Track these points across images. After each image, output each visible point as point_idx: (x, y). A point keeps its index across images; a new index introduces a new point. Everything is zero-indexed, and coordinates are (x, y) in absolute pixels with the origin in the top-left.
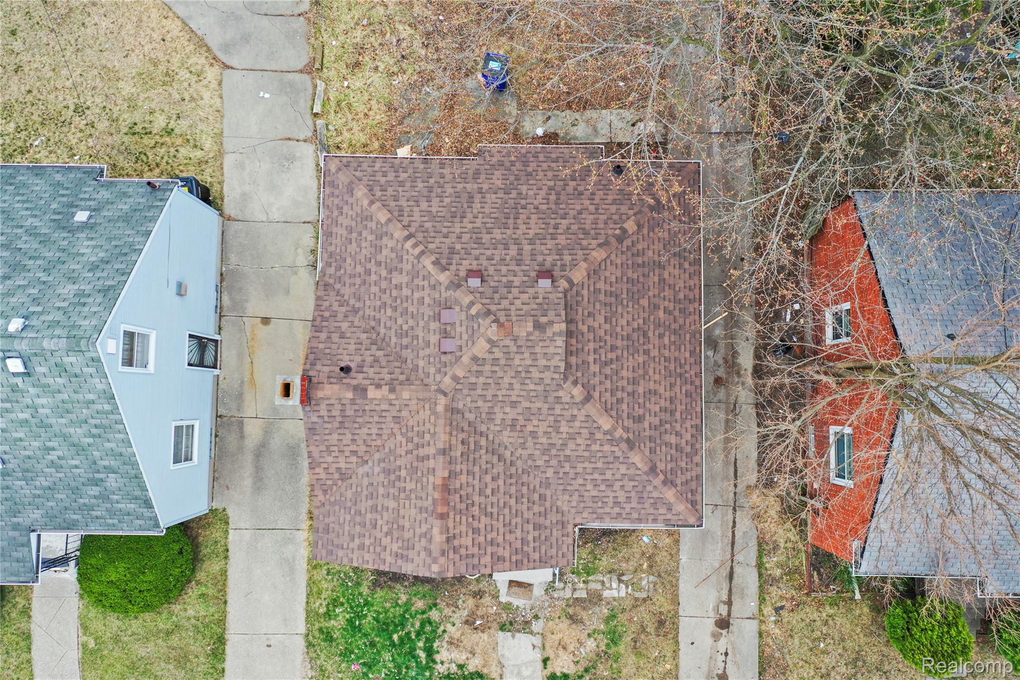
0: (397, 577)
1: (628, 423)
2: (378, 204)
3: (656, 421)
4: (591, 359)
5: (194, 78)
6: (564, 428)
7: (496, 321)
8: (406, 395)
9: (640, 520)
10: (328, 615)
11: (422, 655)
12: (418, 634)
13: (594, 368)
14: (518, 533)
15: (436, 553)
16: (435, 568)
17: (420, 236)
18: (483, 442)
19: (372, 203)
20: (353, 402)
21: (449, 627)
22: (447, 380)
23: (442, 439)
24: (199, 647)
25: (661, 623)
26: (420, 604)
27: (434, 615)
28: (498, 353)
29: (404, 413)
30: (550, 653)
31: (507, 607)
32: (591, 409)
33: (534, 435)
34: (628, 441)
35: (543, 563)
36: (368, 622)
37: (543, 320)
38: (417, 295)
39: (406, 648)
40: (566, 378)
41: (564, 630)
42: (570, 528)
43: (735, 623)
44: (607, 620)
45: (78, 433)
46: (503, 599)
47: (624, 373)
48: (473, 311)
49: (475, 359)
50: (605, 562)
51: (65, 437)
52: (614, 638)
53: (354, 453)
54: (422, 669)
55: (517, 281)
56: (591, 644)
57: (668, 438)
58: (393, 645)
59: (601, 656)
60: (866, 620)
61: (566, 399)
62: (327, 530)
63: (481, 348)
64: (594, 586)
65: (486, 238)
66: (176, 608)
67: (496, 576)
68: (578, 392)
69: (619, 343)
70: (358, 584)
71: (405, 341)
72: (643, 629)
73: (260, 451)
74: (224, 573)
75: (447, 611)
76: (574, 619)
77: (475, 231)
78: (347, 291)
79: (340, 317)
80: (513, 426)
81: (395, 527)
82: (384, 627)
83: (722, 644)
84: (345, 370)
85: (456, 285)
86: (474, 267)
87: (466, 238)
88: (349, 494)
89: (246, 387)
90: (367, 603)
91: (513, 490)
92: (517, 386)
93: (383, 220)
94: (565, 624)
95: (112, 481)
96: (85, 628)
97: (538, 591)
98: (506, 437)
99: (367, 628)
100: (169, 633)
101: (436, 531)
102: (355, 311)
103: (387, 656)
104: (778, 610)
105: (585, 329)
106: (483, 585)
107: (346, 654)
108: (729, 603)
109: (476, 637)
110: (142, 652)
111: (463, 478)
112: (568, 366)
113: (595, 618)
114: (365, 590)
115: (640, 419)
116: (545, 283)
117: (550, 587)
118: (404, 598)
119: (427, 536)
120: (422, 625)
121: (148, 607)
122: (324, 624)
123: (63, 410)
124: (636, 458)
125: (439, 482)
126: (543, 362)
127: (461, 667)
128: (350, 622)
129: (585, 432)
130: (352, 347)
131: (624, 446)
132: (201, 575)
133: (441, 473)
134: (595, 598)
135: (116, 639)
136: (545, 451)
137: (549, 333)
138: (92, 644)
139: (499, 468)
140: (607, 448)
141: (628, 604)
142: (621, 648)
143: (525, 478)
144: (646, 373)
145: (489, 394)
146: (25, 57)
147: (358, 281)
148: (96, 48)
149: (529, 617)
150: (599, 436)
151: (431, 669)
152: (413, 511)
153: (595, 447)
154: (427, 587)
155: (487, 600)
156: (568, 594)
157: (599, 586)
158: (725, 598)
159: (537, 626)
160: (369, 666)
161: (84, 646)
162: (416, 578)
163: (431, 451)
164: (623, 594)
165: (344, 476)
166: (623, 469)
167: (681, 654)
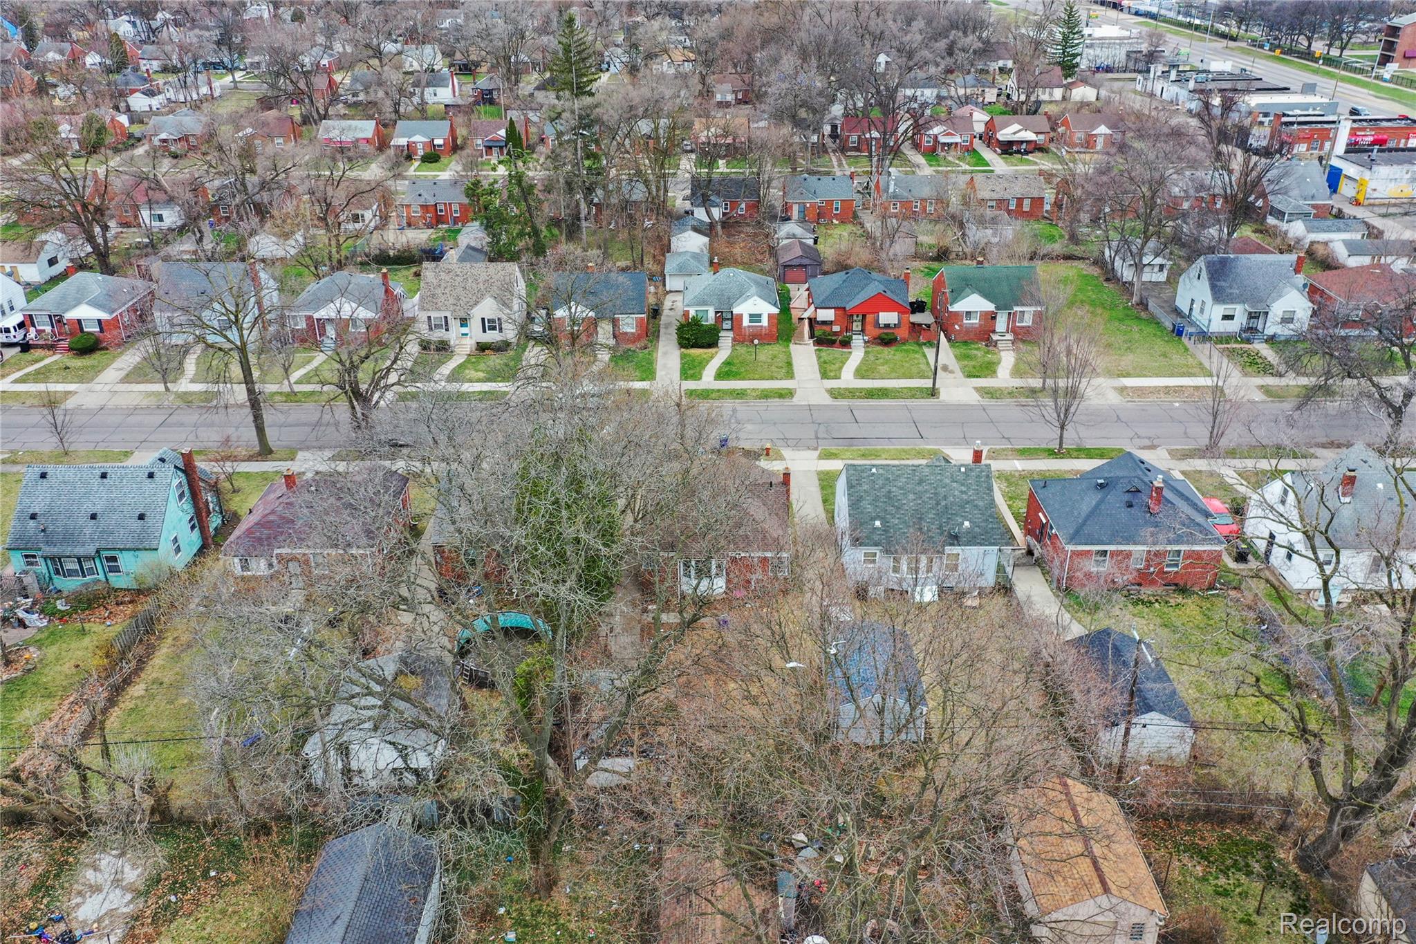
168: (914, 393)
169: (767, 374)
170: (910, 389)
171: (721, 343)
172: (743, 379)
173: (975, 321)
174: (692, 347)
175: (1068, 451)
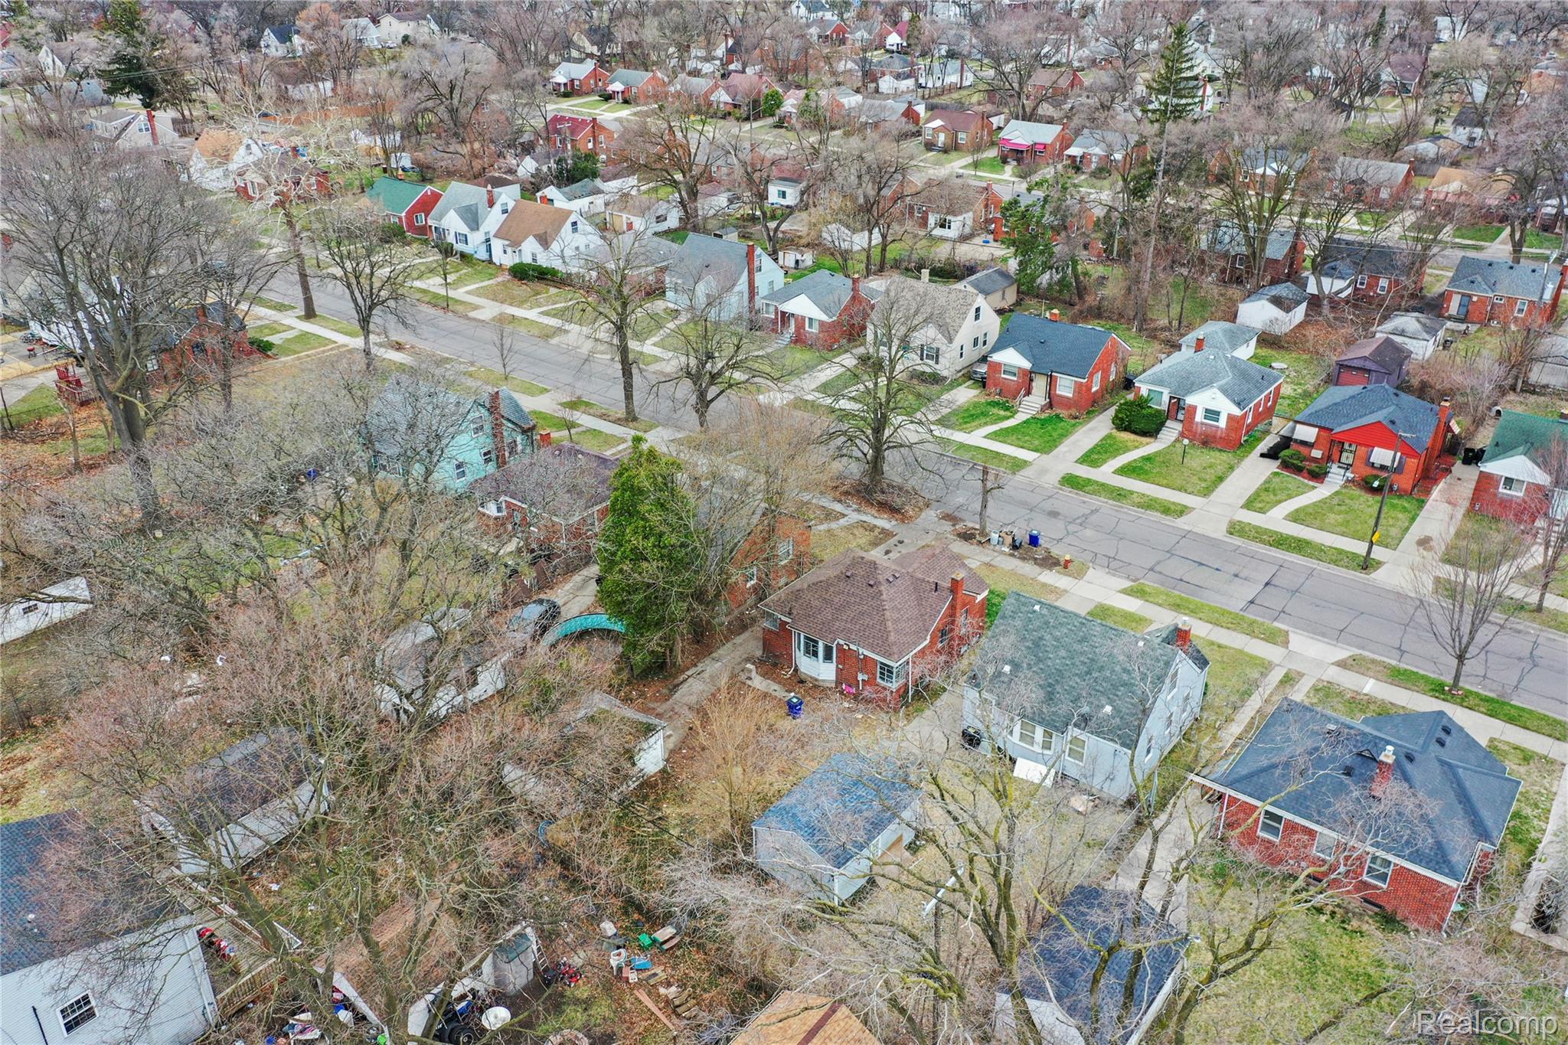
168: (1340, 557)
169: (1179, 482)
170: (1340, 552)
171: (1164, 433)
172: (1146, 481)
173: (1518, 493)
174: (1125, 430)
175: (1468, 694)
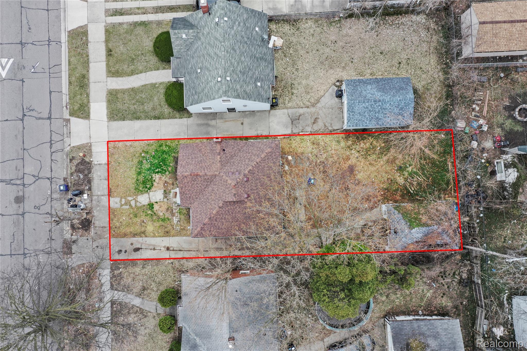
0: (176, 163)
1: (215, 218)
2: (266, 155)
3: (216, 225)
4: (229, 208)
5: (308, 100)
6: (213, 202)
7: (236, 185)
8: (219, 165)
9: (192, 222)
10: (166, 145)
11: (157, 171)
12: (162, 169)
13: (227, 209)
14: (188, 193)
15: (182, 174)
16: (179, 174)
17: (258, 165)
18: (209, 183)
19: (266, 153)
20: (216, 152)
21: (164, 177)
22: (222, 174)
23: (208, 174)
24: (157, 113)
25: (167, 232)
26: (170, 169)
27: (167, 173)
28: (228, 186)
29: (214, 164)
30: (159, 204)
31: (170, 192)
32: (217, 208)
33: (211, 195)
34: (211, 218)
35: (181, 199)
36: (165, 156)
37: (236, 196)
38: (243, 166)
39: (159, 166)
40: (224, 202)
41: (165, 207)
42: (190, 205)
43: (168, 252)
44: (167, 218)
45: (206, 90)
46: (172, 191)
47: (227, 216)
48: (238, 179)
49: (227, 180)
50: (183, 217)
51: (205, 87)
52: (163, 220)
53: (205, 153)
54: (154, 170)
55: (246, 189)
56: (161, 214)
57: (212, 228)
58: (159, 163)
59: (159, 218)
60: (170, 286)
61: (219, 202)
62: (187, 147)
63: (229, 182)
64: (176, 214)
65: (258, 181)
66: (167, 106)
67: (178, 188)
68: (221, 205)
69: (234, 215)
70: (174, 153)
71: (232, 163)
72: (166, 228)
73: (208, 125)
74: (176, 118)
75: (168, 176)
76: (168, 209)
77: (259, 179)
78: (245, 148)
79: (238, 147)
80: (213, 190)
81: (188, 164)
82: (164, 160)
83: (162, 249)
84: (224, 150)
85: (245, 175)
86: (249, 179)
87: (258, 177)
88: (196, 152)
89: (224, 120)
90: (170, 155)
91: (198, 191)
92: (222, 191)
93: (262, 156)
94: (166, 207)
95: (196, 97)
96: (161, 84)
97: (174, 200)
98: (210, 188)
99: (163, 156)
100: (160, 105)
101: (187, 173)
102: (240, 151)
103: (156, 161)
104: (172, 263)
105: (236, 206)
106: (175, 185)
107: (156, 151)
108: (173, 250)
109: (162, 184)
110: (155, 99)
111: (200, 179)
112: (227, 202)
113: (168, 215)
114: (173, 154)
115: (216, 221)
116: (246, 196)
117: (175, 203)
118: (171, 165)
119: (186, 171)
120: (165, 170)
121: (167, 100)
122: (164, 145)
123: (211, 88)
124: (207, 220)
125: (199, 173)
126: (227, 196)
127: (154, 181)
128: (165, 151)
129: (212, 207)
130: (230, 151)
131: (209, 217)
132: (175, 112)
133: (201, 174)
134: (173, 215)
135: (158, 92)
136: (207, 198)
137: (233, 197)
138: (157, 86)
139: (203, 188)
140: (209, 213)
141: (172, 223)
142: (161, 222)
143: (201, 194)
144: (228, 222)
145: (220, 184)
146: (311, 54)
147: (247, 151)
148: (315, 73)
149: (168, 198)
150: (211, 211)
151: (154, 173)
152: (192, 168)
153: (209, 210)
154: (174, 171)
155: (172, 186)
156: (174, 208)
157: (176, 216)
158: (175, 249)
159: (165, 200)
160: (154, 157)
161: (156, 84)
162: (177, 168)
163: (206, 171)
164: (175, 222)
165: (200, 150)
166: (204, 217)
167: (160, 238)
